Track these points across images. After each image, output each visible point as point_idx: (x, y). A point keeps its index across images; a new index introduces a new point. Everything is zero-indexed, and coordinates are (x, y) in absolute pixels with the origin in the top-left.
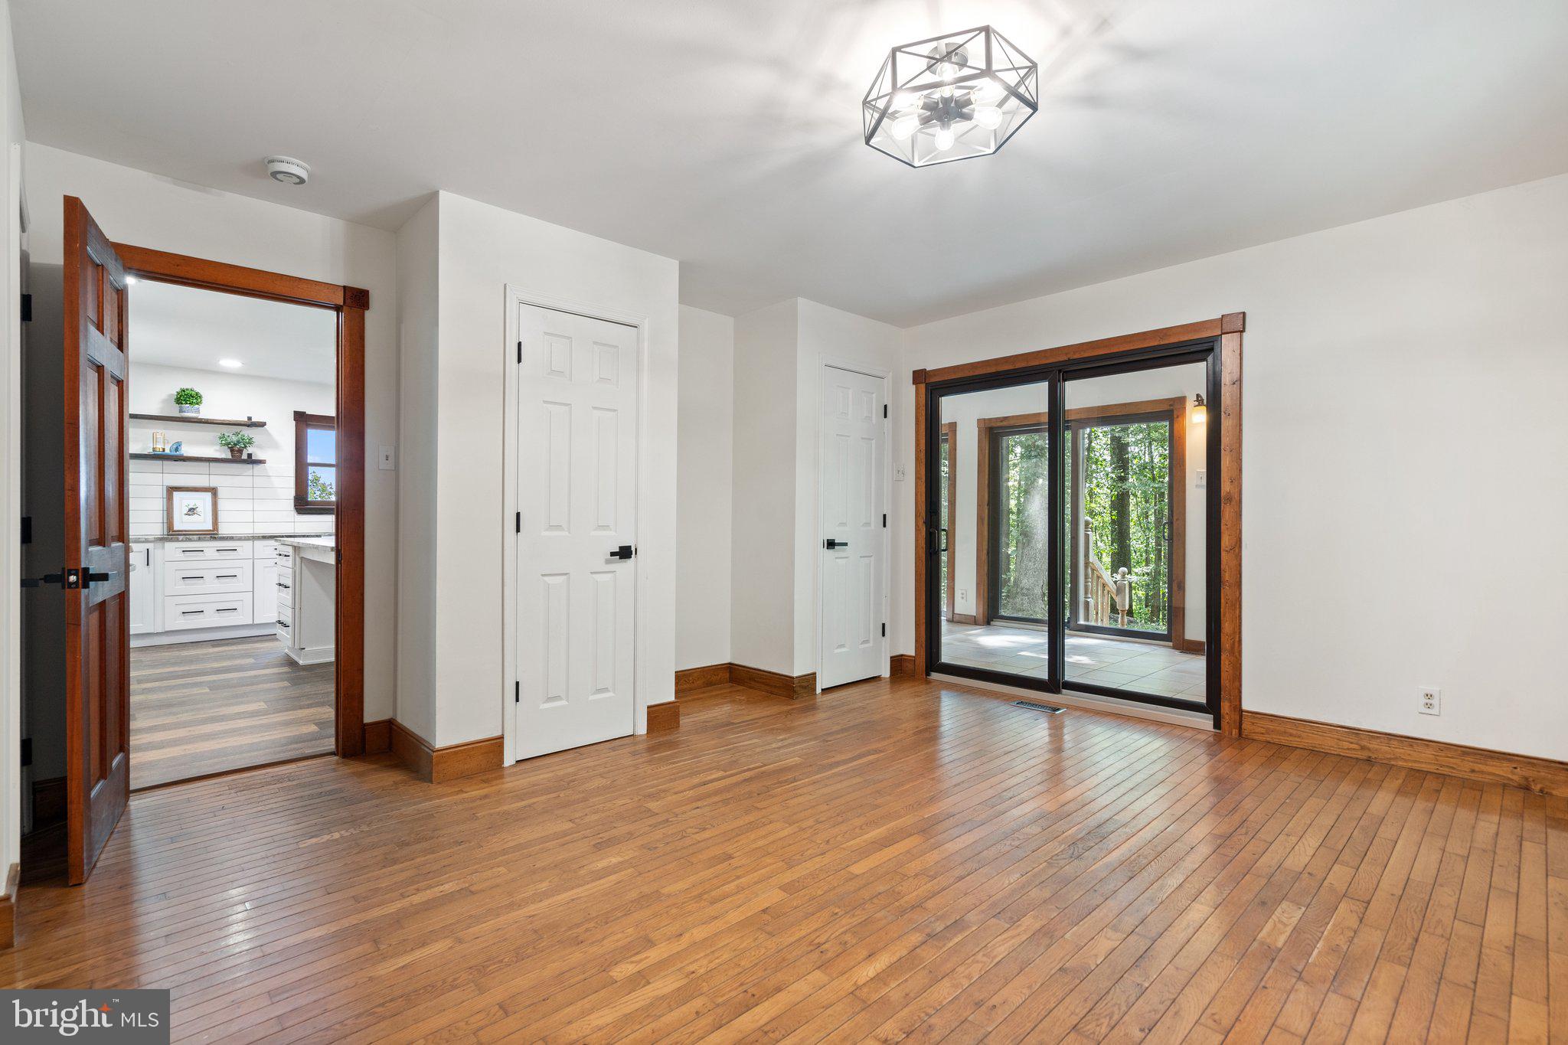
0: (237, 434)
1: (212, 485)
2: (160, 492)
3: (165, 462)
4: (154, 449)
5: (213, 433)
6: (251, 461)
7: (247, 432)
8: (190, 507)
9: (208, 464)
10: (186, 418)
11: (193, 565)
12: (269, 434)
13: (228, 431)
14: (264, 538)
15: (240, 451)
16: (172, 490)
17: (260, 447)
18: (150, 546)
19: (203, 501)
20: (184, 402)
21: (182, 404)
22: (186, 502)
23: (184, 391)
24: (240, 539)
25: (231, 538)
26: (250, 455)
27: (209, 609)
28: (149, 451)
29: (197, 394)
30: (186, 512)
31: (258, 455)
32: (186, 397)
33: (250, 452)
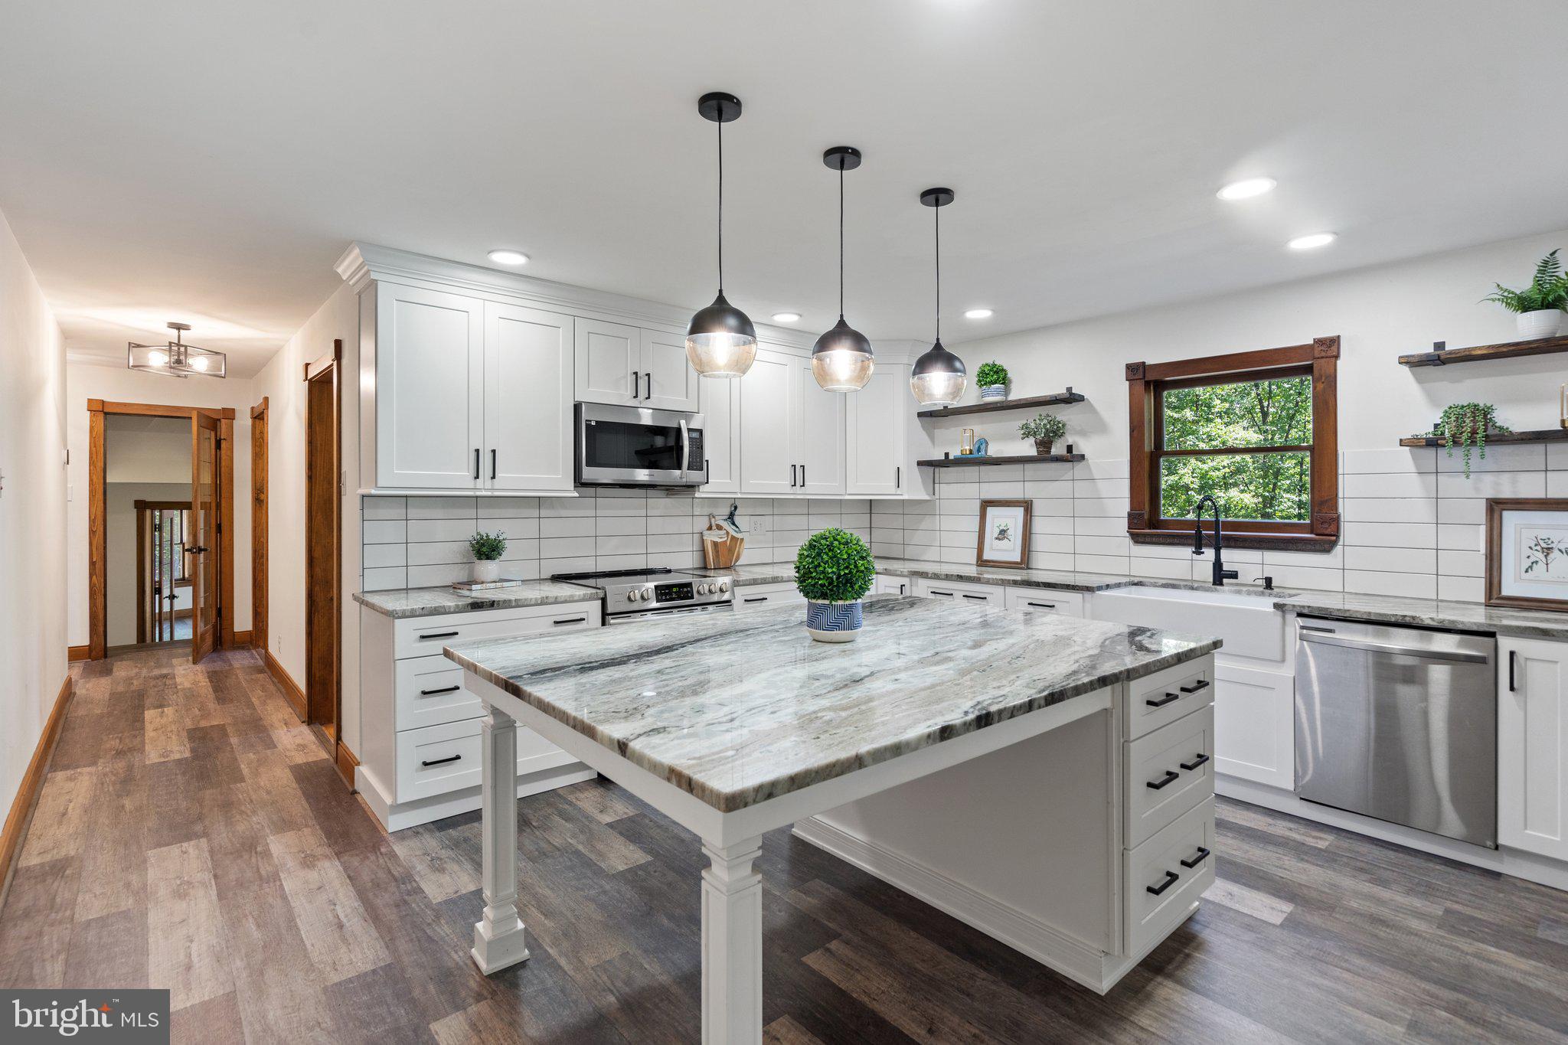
1: (1028, 496)
2: (975, 508)
4: (962, 452)
6: (1072, 457)
8: (1001, 528)
9: (1021, 466)
10: (995, 404)
12: (1093, 410)
16: (986, 504)
19: (1014, 519)
21: (985, 385)
22: (998, 522)
23: (988, 365)
26: (1070, 448)
28: (957, 454)
30: (996, 536)
31: (1081, 446)
33: (1070, 443)
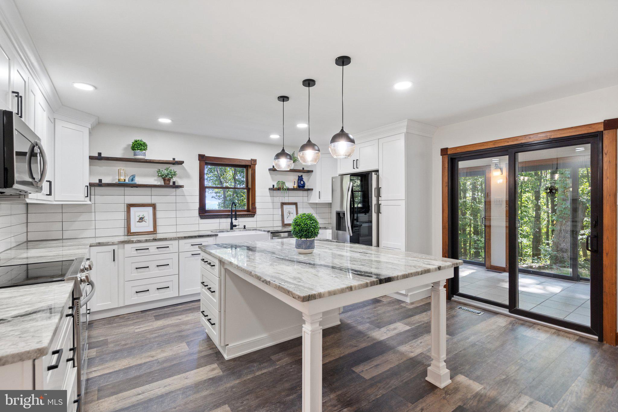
0: (167, 169)
1: (153, 202)
2: (123, 208)
3: (126, 188)
4: (119, 180)
5: (153, 169)
6: (175, 186)
7: (174, 168)
8: (140, 217)
9: (150, 189)
10: (138, 159)
11: (142, 259)
12: (184, 169)
13: (162, 167)
14: (185, 238)
15: (169, 180)
16: (130, 206)
17: (180, 178)
18: (115, 247)
19: (147, 212)
20: (136, 149)
21: (135, 150)
22: (138, 214)
23: (136, 141)
24: (171, 239)
25: (165, 239)
26: (174, 183)
27: (153, 288)
28: (116, 181)
29: (144, 143)
30: (138, 220)
31: (179, 182)
32: (139, 146)
33: (174, 181)
